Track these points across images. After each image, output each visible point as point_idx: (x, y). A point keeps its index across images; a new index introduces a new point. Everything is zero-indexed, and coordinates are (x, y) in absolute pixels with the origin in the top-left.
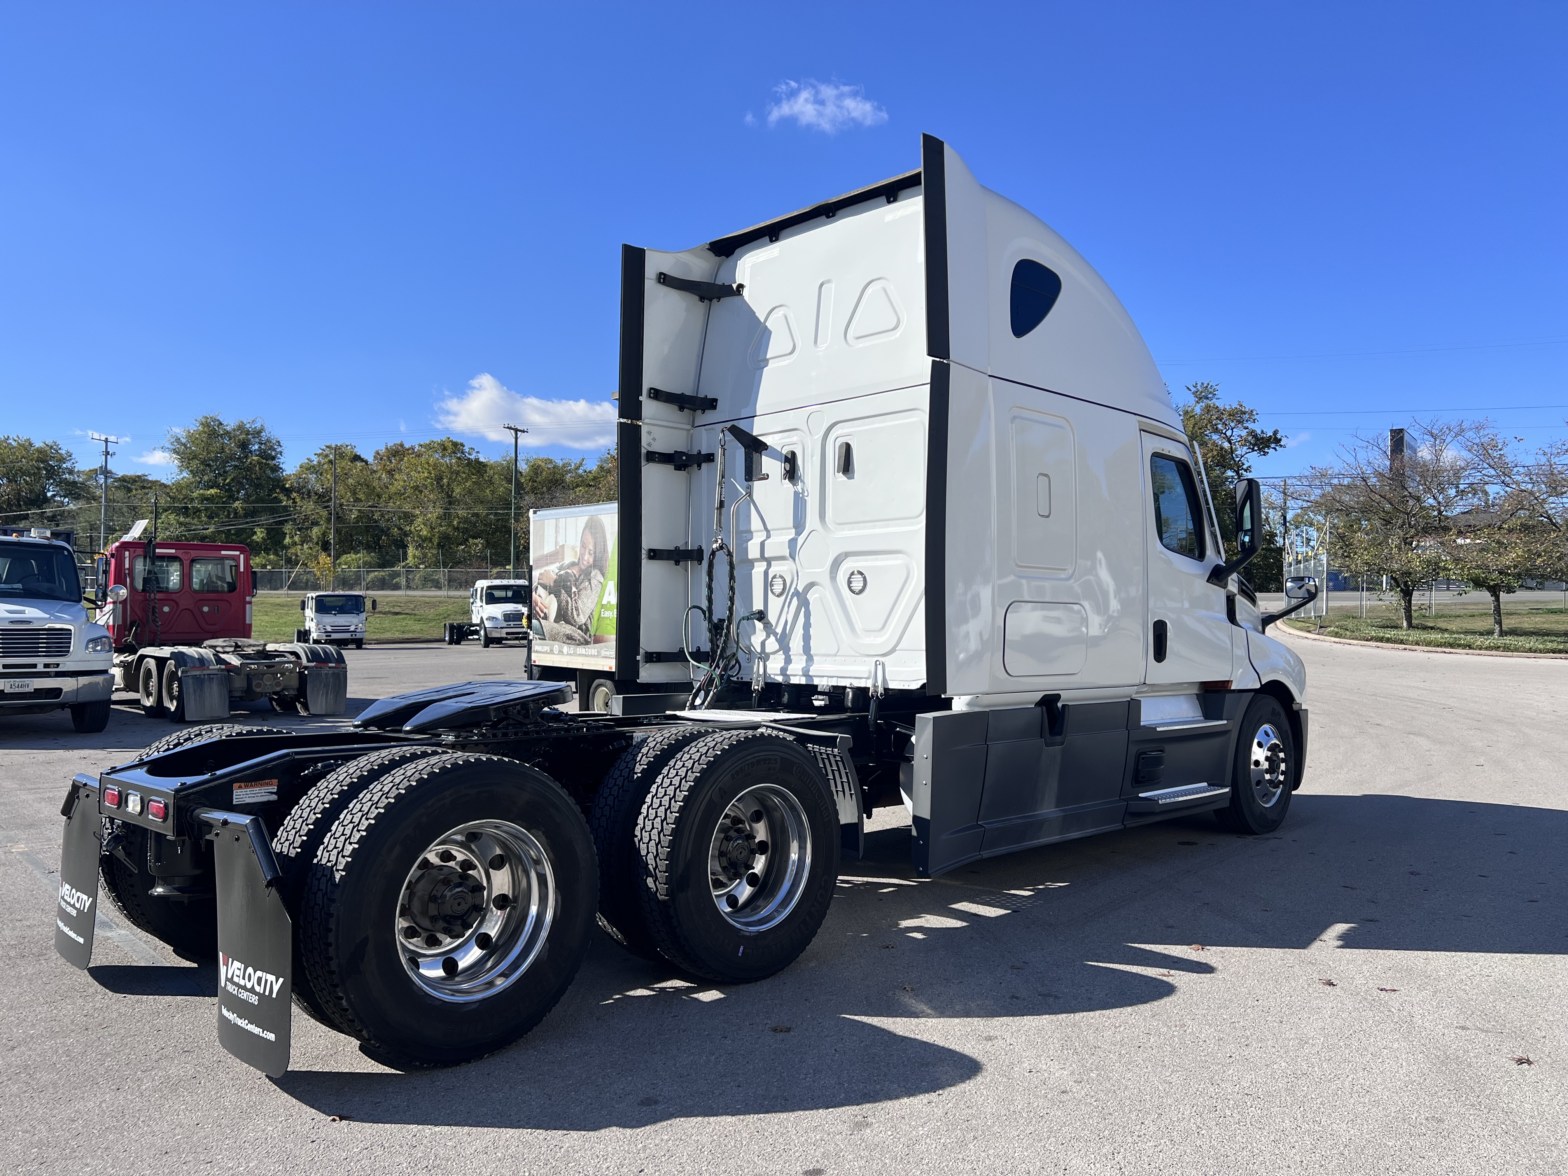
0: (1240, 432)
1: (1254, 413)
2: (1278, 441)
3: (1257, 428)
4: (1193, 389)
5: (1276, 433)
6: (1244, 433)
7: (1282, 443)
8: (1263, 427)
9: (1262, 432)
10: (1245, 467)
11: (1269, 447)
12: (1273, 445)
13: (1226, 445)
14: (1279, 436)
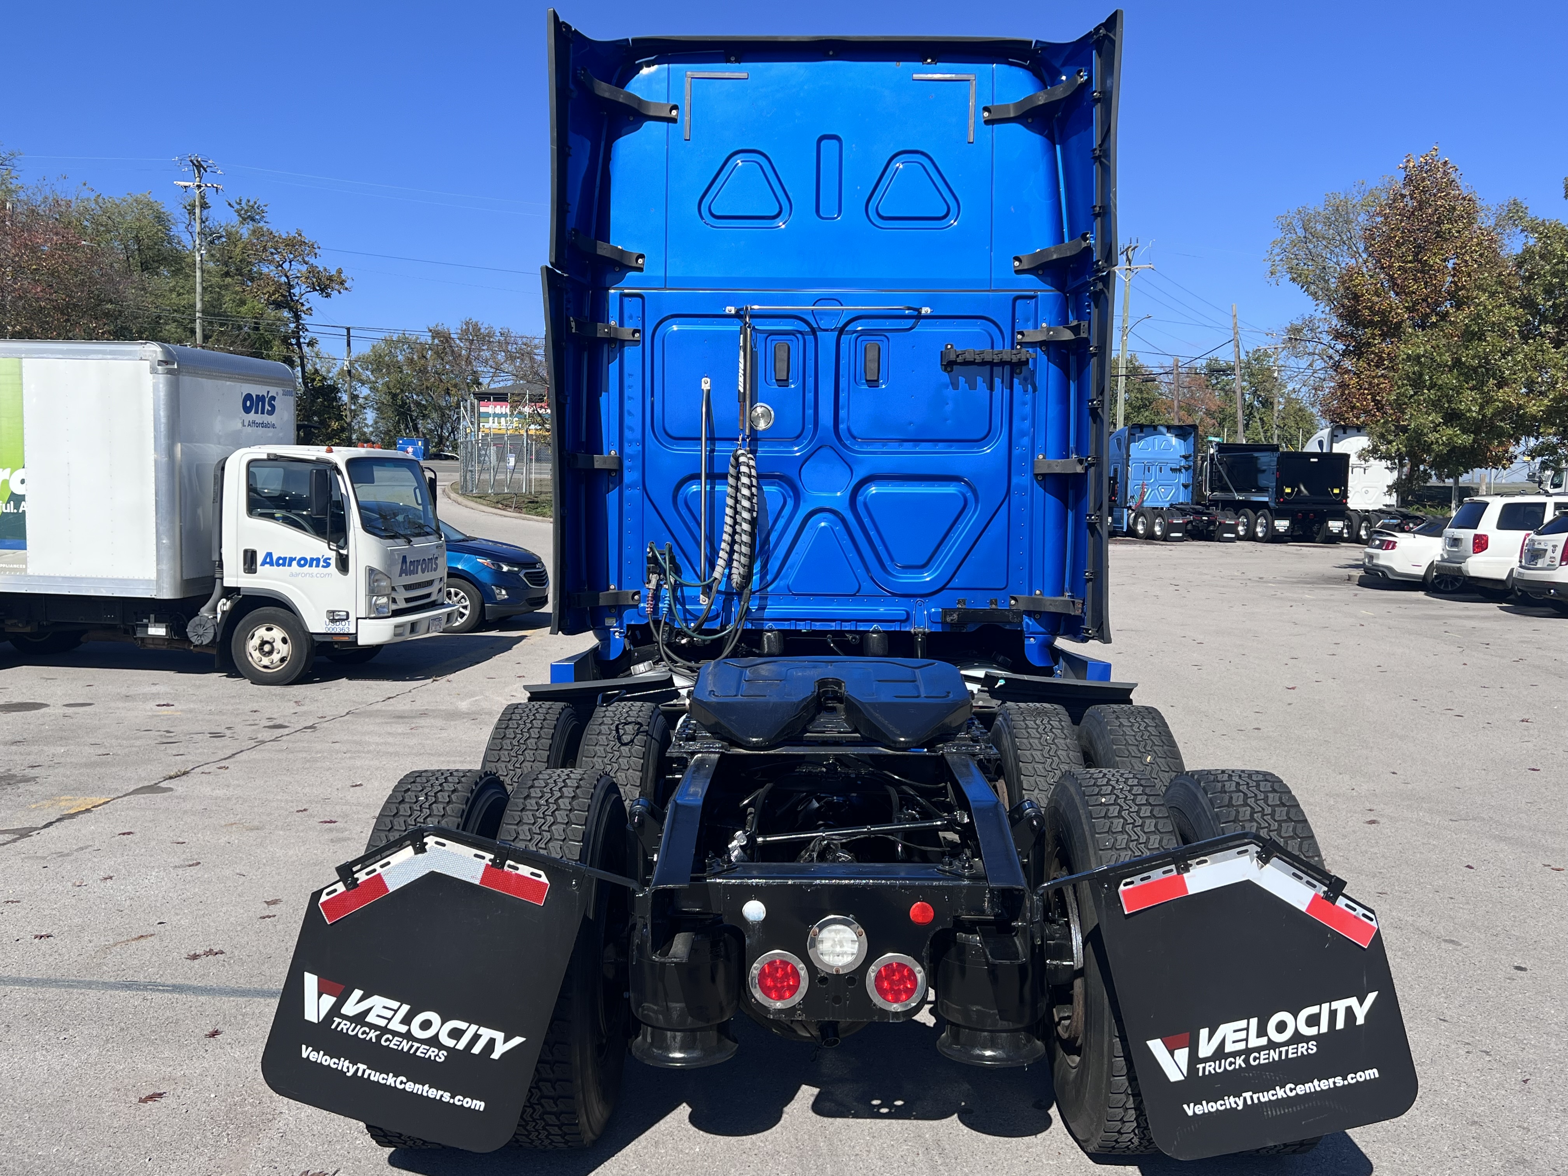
0: (297, 269)
1: (315, 246)
2: (342, 283)
3: (319, 263)
4: (237, 207)
5: (340, 272)
6: (304, 268)
7: (346, 285)
8: (325, 263)
9: (325, 270)
10: (304, 308)
11: (333, 290)
12: (337, 287)
13: (284, 279)
14: (343, 276)
